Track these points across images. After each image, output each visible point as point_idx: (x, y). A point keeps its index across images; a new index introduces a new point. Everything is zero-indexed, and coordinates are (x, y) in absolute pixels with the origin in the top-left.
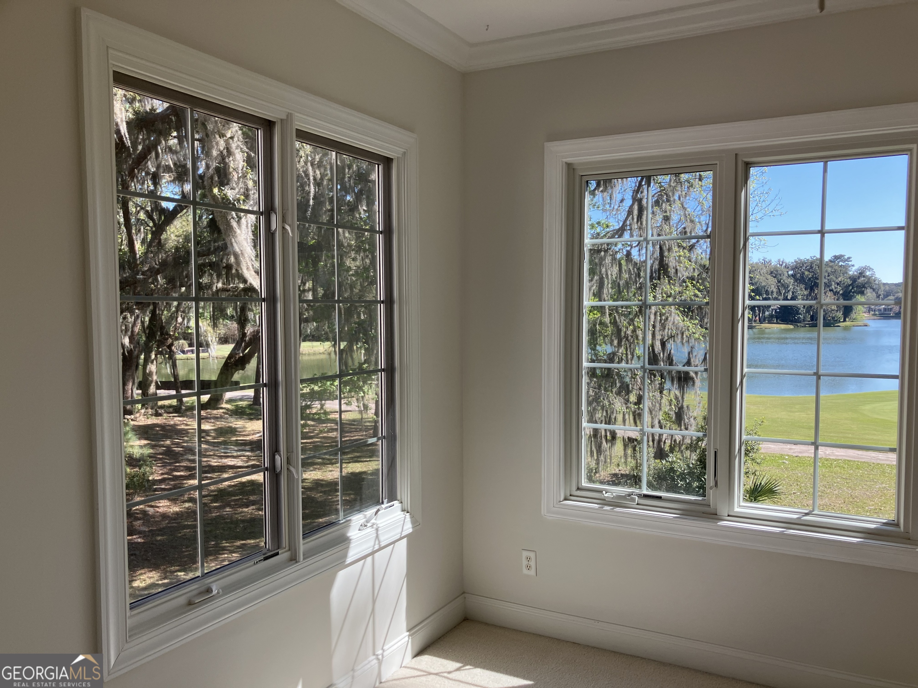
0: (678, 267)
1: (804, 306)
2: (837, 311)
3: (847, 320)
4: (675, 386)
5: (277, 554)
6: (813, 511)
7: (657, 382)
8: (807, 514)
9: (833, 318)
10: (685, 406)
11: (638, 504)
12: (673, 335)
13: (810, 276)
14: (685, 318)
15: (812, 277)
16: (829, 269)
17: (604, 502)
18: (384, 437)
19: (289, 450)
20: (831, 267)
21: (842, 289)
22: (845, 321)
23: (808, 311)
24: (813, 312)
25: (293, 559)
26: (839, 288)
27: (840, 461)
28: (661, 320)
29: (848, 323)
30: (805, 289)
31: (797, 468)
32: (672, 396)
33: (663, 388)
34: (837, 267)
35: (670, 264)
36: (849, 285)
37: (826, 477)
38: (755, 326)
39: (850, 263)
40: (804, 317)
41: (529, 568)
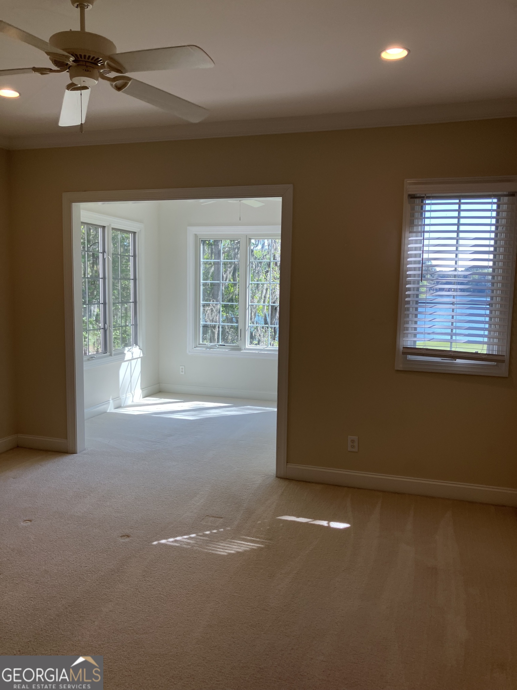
5: (106, 353)
8: (266, 347)
11: (218, 347)
17: (207, 348)
18: (133, 325)
19: (110, 323)
25: (111, 355)
41: (182, 372)
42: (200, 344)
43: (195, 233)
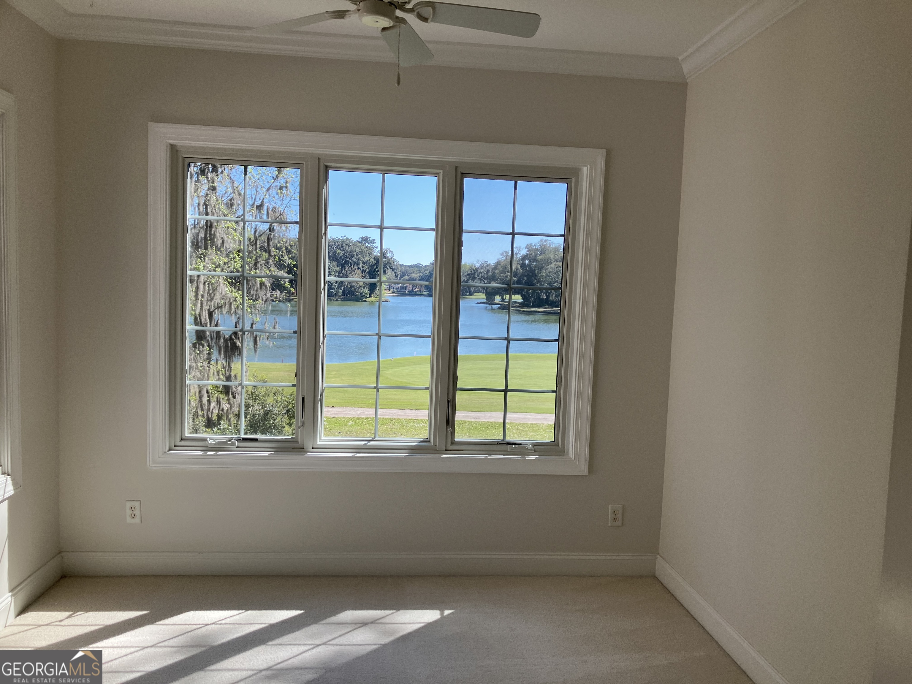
0: (226, 239)
1: (336, 282)
2: (364, 287)
3: (372, 295)
4: (222, 356)
6: (375, 438)
7: (206, 352)
8: (370, 441)
9: (361, 294)
10: (233, 376)
11: (237, 447)
12: (220, 305)
13: (341, 254)
14: (233, 290)
15: (343, 255)
16: (357, 249)
17: (207, 448)
20: (359, 247)
21: (368, 268)
22: (370, 296)
23: (339, 287)
24: (344, 287)
26: (366, 267)
27: (369, 419)
28: (209, 290)
29: (373, 299)
30: (337, 266)
31: (334, 428)
32: (219, 367)
33: (211, 358)
34: (363, 248)
35: (218, 235)
36: (374, 265)
37: (358, 434)
38: (293, 299)
39: (374, 245)
40: (336, 292)
41: (133, 516)
42: (183, 437)
43: (172, 142)
